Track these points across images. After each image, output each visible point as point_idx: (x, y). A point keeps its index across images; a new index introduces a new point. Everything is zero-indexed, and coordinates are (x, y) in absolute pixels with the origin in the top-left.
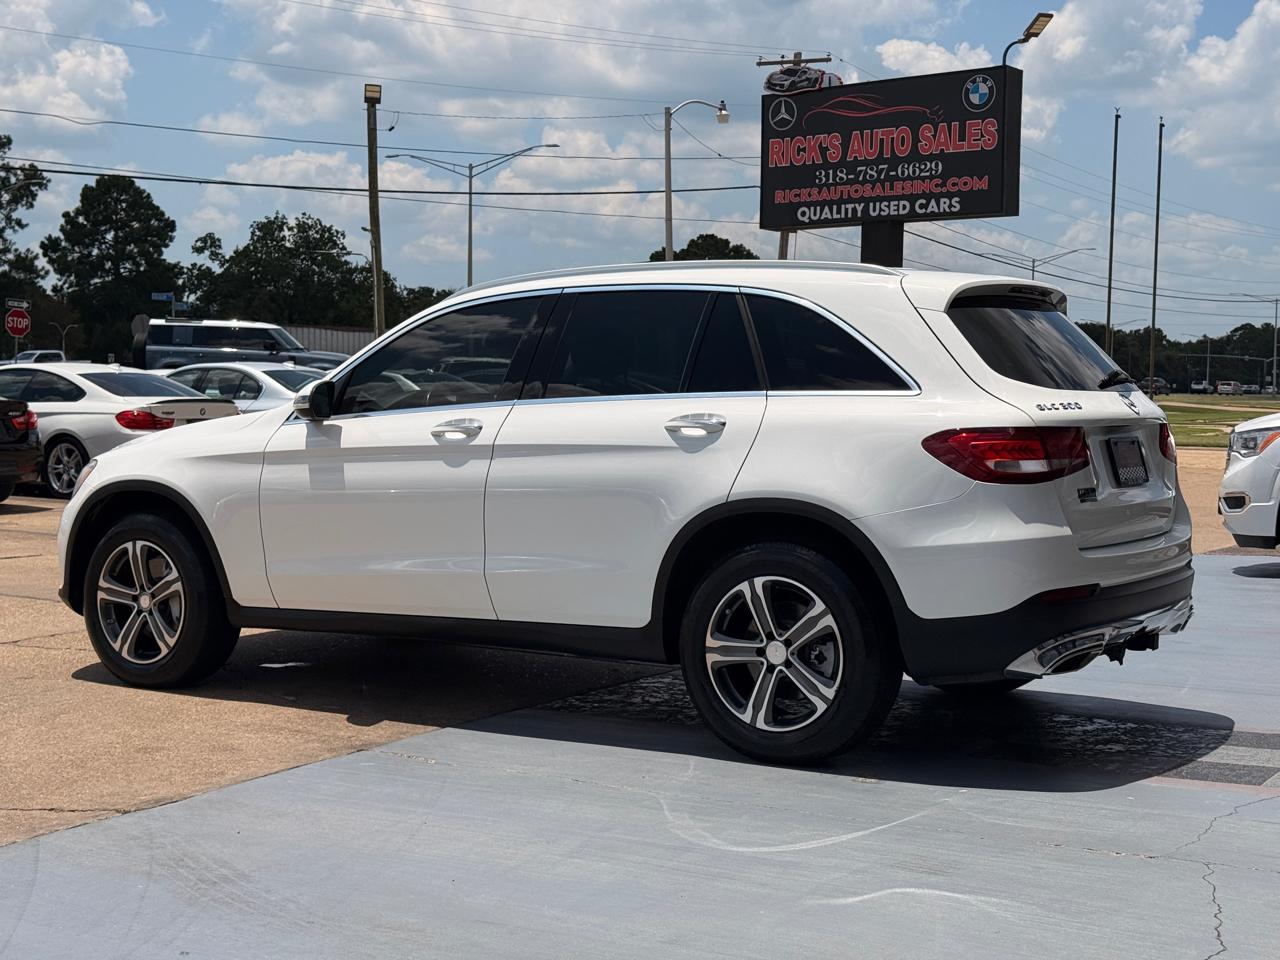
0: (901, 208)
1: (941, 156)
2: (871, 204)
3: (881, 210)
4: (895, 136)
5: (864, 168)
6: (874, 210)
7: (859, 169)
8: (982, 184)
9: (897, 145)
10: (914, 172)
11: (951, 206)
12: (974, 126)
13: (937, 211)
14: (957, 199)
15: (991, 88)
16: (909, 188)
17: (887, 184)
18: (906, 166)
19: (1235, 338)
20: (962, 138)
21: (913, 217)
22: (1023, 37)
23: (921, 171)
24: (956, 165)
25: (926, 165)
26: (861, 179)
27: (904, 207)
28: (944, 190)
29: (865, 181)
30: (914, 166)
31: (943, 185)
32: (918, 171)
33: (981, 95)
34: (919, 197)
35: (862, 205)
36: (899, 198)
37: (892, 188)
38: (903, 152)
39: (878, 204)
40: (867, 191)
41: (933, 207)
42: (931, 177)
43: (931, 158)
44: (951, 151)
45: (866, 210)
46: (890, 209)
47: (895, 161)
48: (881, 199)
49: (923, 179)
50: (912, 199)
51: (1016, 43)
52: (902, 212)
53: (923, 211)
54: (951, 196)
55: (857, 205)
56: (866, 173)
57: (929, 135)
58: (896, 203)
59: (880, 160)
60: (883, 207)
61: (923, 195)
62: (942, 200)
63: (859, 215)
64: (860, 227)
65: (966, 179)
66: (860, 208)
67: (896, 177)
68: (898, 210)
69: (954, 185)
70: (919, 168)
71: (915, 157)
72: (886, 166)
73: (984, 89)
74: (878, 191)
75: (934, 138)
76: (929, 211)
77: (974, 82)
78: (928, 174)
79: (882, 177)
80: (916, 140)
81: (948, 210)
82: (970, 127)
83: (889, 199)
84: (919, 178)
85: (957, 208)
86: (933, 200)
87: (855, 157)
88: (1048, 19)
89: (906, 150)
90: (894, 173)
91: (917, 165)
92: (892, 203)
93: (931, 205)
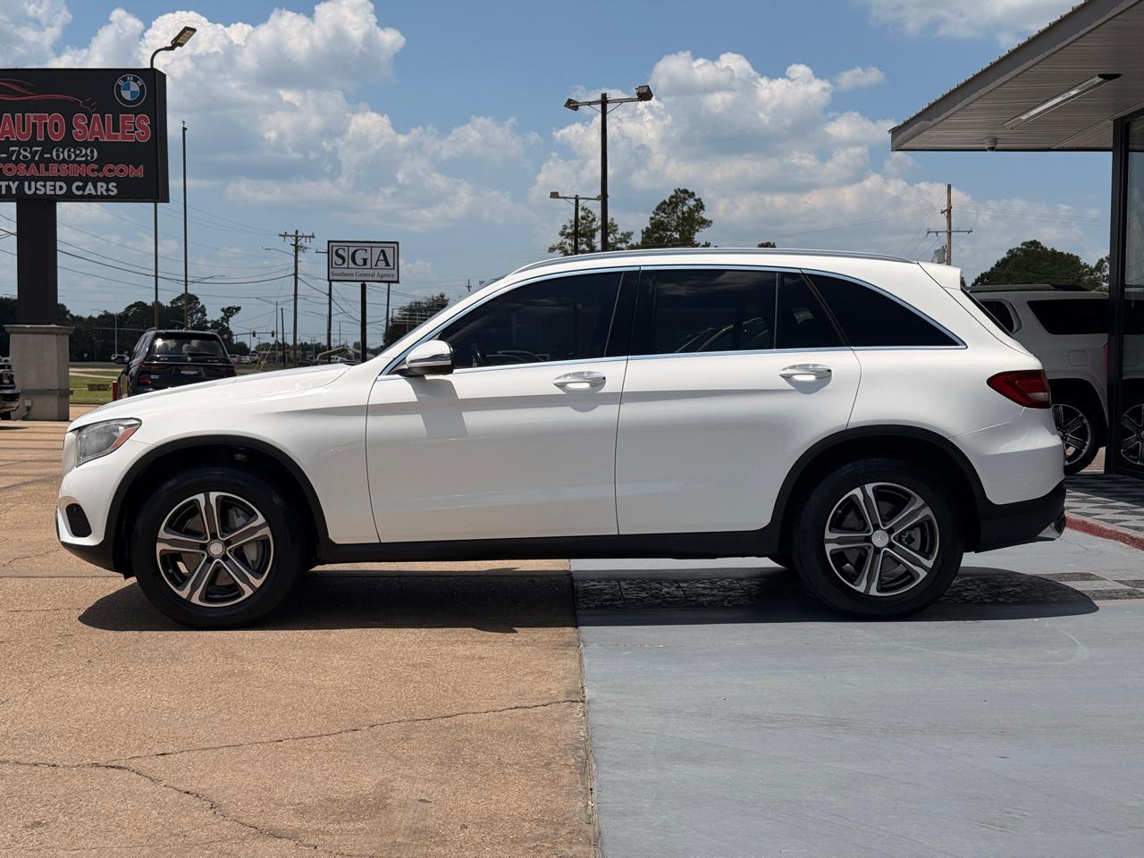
0: (57, 188)
1: (96, 144)
2: (26, 183)
3: (36, 189)
4: (48, 121)
5: (17, 148)
6: (30, 189)
7: (11, 149)
8: (139, 173)
9: (51, 131)
10: (69, 156)
11: (108, 190)
12: (127, 120)
13: (94, 193)
14: (115, 184)
15: (141, 87)
16: (64, 170)
17: (42, 166)
18: (61, 150)
19: (130, 314)
20: (116, 129)
21: (69, 197)
22: (170, 45)
23: (76, 156)
24: (110, 153)
25: (81, 152)
26: (14, 158)
27: (61, 188)
28: (101, 175)
29: (17, 162)
30: (69, 151)
31: (100, 170)
32: (73, 156)
33: (132, 92)
34: (76, 179)
35: (17, 183)
36: (55, 179)
37: (47, 169)
38: (56, 137)
39: (33, 183)
40: (21, 170)
41: (90, 189)
42: (87, 163)
43: (86, 145)
44: (106, 140)
45: (20, 188)
46: (48, 189)
47: (48, 145)
48: (37, 179)
49: (79, 163)
50: (69, 181)
51: (163, 49)
52: (58, 192)
53: (81, 193)
54: (107, 180)
55: (11, 183)
56: (19, 153)
57: (83, 123)
58: (53, 183)
59: (33, 142)
60: (38, 186)
61: (80, 178)
62: (99, 184)
63: (14, 192)
64: (15, 204)
65: (121, 166)
66: (14, 186)
67: (51, 160)
68: (54, 190)
69: (110, 171)
70: (74, 152)
71: (69, 142)
72: (40, 149)
73: (135, 87)
74: (33, 171)
75: (89, 127)
76: (86, 193)
77: (125, 80)
78: (84, 159)
79: (37, 158)
80: (70, 128)
81: (105, 193)
82: (123, 121)
83: (45, 179)
84: (74, 162)
85: (115, 192)
86: (90, 183)
87: (7, 138)
88: (191, 32)
89: (60, 135)
90: (49, 156)
91: (72, 150)
92: (48, 183)
93: (88, 188)
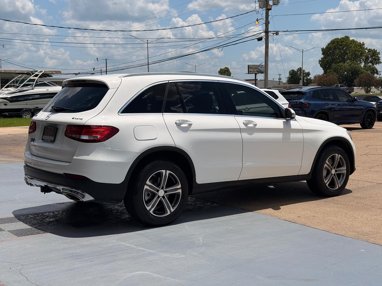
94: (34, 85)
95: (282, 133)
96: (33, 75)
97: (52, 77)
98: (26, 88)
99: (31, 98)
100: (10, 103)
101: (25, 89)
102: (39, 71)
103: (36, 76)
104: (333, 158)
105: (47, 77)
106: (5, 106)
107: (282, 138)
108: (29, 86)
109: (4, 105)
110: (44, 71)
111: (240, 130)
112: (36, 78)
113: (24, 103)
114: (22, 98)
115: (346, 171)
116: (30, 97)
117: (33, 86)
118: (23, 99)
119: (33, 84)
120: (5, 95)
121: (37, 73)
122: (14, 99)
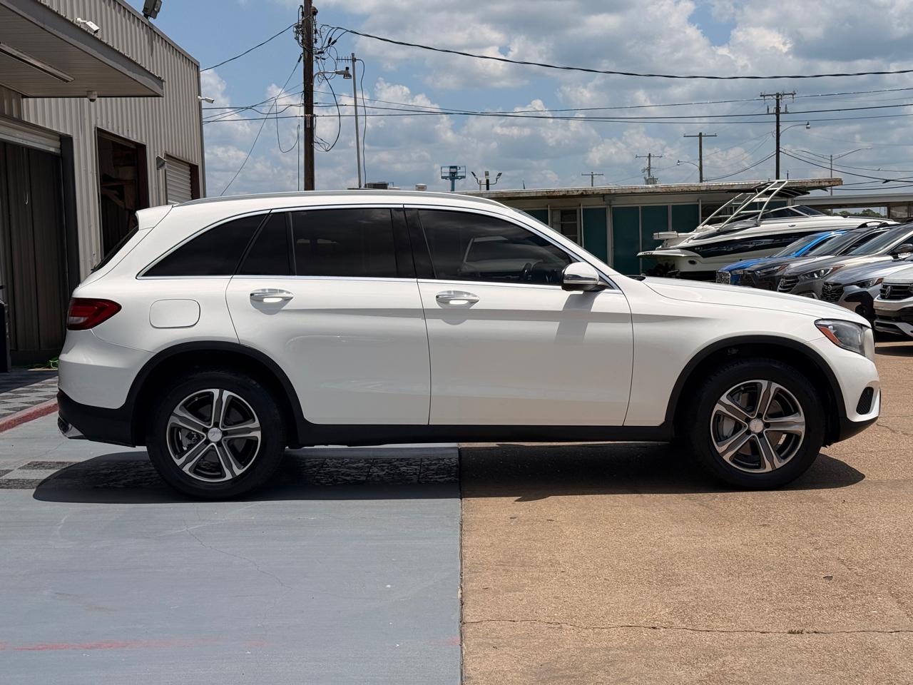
94: (761, 214)
95: (558, 324)
96: (759, 192)
97: (807, 196)
98: (740, 223)
99: (750, 246)
100: (702, 259)
101: (738, 226)
102: (776, 182)
103: (768, 193)
104: (753, 392)
105: (799, 195)
106: (692, 266)
107: (556, 332)
108: (749, 220)
109: (688, 264)
110: (787, 182)
111: (424, 313)
112: (767, 200)
113: (734, 257)
114: (730, 247)
115: (804, 427)
116: (748, 244)
117: (757, 218)
118: (732, 249)
119: (759, 213)
120: (692, 241)
121: (769, 188)
122: (713, 249)
